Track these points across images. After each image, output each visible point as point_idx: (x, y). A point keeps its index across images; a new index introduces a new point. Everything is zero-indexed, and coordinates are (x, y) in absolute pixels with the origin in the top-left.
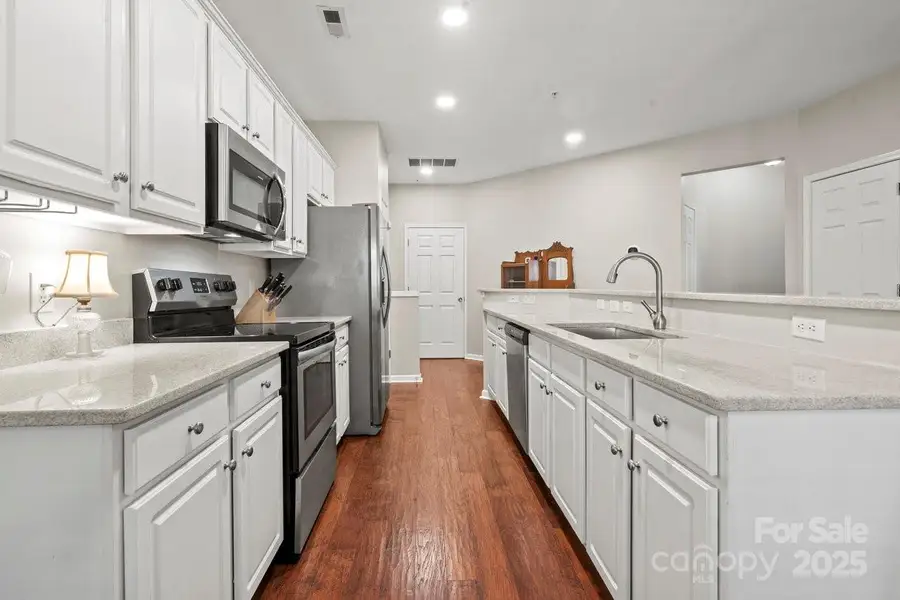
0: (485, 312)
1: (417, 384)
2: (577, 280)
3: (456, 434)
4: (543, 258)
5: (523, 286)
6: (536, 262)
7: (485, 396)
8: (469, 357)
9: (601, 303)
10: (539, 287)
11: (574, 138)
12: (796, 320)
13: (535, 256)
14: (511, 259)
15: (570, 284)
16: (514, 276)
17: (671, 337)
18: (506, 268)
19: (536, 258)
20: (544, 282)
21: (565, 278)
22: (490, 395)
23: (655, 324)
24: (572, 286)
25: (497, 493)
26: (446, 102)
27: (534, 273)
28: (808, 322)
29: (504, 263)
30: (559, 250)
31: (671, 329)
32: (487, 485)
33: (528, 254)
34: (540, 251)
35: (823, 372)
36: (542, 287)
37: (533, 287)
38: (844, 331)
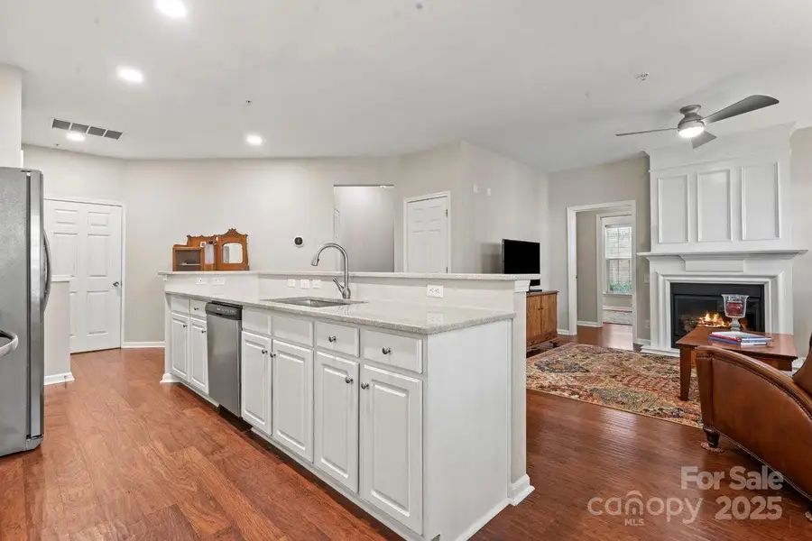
0: (168, 294)
1: (65, 385)
2: (251, 263)
3: (149, 422)
4: (218, 243)
5: (199, 269)
6: (211, 247)
7: (167, 379)
8: (126, 345)
9: (293, 282)
10: (214, 270)
11: (254, 140)
12: (430, 287)
13: (211, 240)
14: (183, 242)
15: (244, 266)
16: (188, 258)
17: (356, 302)
18: (178, 251)
19: (210, 243)
20: (219, 265)
21: (241, 261)
22: (175, 376)
23: (344, 295)
24: (247, 268)
25: (217, 457)
26: (131, 75)
27: (209, 256)
28: (435, 287)
29: (176, 245)
30: (233, 236)
31: (353, 298)
32: (205, 454)
33: (202, 238)
34: (215, 236)
35: (442, 315)
36: (217, 270)
37: (209, 270)
38: (451, 291)
